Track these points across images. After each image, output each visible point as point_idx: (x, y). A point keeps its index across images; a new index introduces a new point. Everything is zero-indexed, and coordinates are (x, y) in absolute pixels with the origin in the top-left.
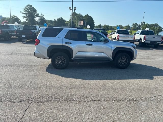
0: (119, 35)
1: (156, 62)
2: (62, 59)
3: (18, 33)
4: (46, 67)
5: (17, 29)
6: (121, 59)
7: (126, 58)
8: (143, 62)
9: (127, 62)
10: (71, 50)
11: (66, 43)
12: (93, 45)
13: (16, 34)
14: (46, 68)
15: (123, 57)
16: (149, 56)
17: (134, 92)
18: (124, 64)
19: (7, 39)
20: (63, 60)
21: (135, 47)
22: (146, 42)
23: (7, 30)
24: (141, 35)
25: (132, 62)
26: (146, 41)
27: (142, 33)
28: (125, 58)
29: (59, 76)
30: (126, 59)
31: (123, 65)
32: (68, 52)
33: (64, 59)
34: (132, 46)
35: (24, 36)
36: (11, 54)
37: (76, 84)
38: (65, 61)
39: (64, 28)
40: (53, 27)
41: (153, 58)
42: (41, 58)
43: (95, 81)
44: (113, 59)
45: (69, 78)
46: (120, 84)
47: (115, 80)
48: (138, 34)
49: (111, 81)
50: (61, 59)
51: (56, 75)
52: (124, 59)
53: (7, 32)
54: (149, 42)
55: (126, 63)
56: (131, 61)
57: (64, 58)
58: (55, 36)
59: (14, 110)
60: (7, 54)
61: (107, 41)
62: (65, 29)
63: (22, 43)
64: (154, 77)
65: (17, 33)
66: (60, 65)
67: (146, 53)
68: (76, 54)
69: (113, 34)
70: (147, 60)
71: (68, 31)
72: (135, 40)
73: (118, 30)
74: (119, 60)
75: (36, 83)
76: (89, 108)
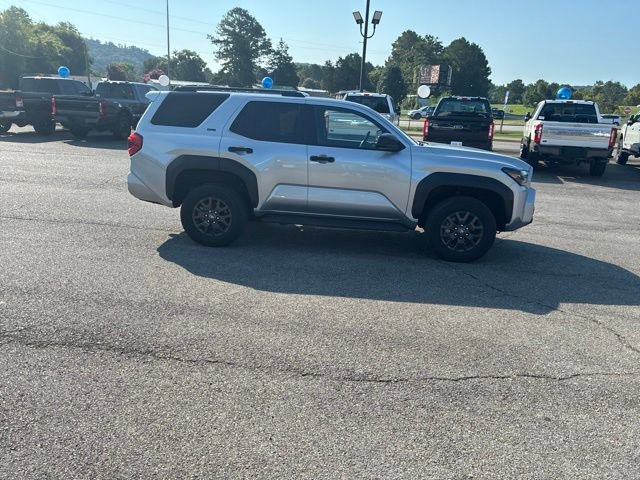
0: (541, 125)
2: (218, 207)
6: (453, 224)
7: (476, 218)
9: (481, 236)
10: (251, 176)
11: (232, 149)
12: (336, 160)
15: (462, 216)
20: (222, 214)
23: (127, 103)
28: (470, 218)
30: (476, 224)
31: (460, 246)
32: (236, 182)
33: (227, 211)
34: (505, 170)
36: (103, 185)
37: (213, 300)
38: (230, 215)
39: (232, 94)
42: (154, 203)
44: (417, 220)
46: (377, 318)
50: (214, 207)
52: (466, 223)
53: (124, 110)
55: (475, 239)
57: (226, 207)
58: (196, 124)
60: (90, 184)
62: (235, 98)
66: (209, 230)
68: (270, 191)
69: (527, 120)
70: (621, 237)
71: (244, 104)
72: (629, 148)
73: (548, 101)
74: (442, 227)
75: (83, 284)
76: (168, 382)
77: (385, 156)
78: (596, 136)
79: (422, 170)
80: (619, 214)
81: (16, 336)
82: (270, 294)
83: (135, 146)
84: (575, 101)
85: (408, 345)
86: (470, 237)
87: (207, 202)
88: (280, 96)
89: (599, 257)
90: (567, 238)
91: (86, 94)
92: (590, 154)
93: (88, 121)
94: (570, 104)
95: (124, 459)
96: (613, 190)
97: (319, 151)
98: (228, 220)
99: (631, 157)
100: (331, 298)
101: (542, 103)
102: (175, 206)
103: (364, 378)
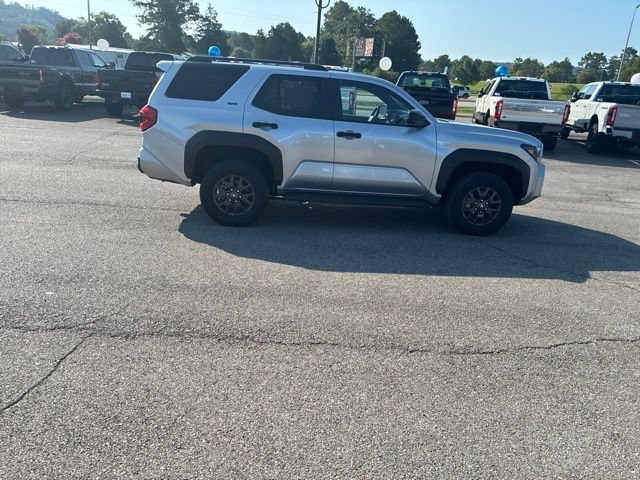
0: (501, 102)
1: (632, 217)
2: (240, 185)
3: (104, 84)
4: (182, 215)
5: (106, 66)
6: (473, 199)
7: (495, 193)
8: (571, 214)
9: (499, 210)
10: (276, 152)
11: (256, 125)
12: (363, 136)
13: (98, 87)
14: (182, 218)
16: (613, 190)
17: (483, 324)
18: (486, 216)
19: (67, 105)
20: (244, 192)
21: (535, 152)
22: (616, 133)
23: (68, 70)
24: (597, 103)
25: (517, 210)
26: (616, 128)
27: (604, 95)
28: (490, 193)
29: (219, 250)
30: (495, 198)
31: (480, 220)
32: (262, 160)
33: (250, 189)
34: (524, 146)
35: (128, 95)
36: (71, 161)
37: (273, 281)
38: (253, 194)
39: (252, 66)
40: (210, 60)
41: (627, 200)
42: (163, 180)
43: (348, 276)
44: (440, 196)
45: (252, 260)
46: (442, 293)
47: (429, 277)
48: (588, 97)
49: (411, 278)
50: (236, 185)
51: (209, 247)
52: (486, 198)
53: (66, 79)
54: (629, 135)
55: (494, 213)
56: (514, 207)
57: (249, 185)
58: (215, 97)
59: (24, 354)
60: (56, 160)
61: (421, 123)
62: (255, 69)
63: (119, 122)
64: (590, 272)
65: (101, 81)
66: (231, 209)
67: (606, 181)
68: (294, 168)
69: (480, 96)
70: (597, 208)
71: (266, 78)
72: (572, 123)
73: (503, 78)
74: (464, 202)
75: (127, 269)
76: (287, 367)
77: (410, 132)
78: (546, 113)
79: (446, 146)
80: (584, 186)
81: (94, 329)
82: (324, 273)
83: (148, 120)
84: (528, 79)
85: (484, 317)
86: (489, 211)
87: (228, 180)
88: (302, 69)
89: (592, 227)
90: (554, 210)
91: (16, 60)
92: (545, 130)
93: (26, 90)
94: (523, 81)
95: (300, 447)
96: (569, 164)
97: (346, 127)
98: (250, 199)
99: (572, 132)
100: (386, 275)
101: (498, 79)
102: (193, 184)
103: (466, 351)
